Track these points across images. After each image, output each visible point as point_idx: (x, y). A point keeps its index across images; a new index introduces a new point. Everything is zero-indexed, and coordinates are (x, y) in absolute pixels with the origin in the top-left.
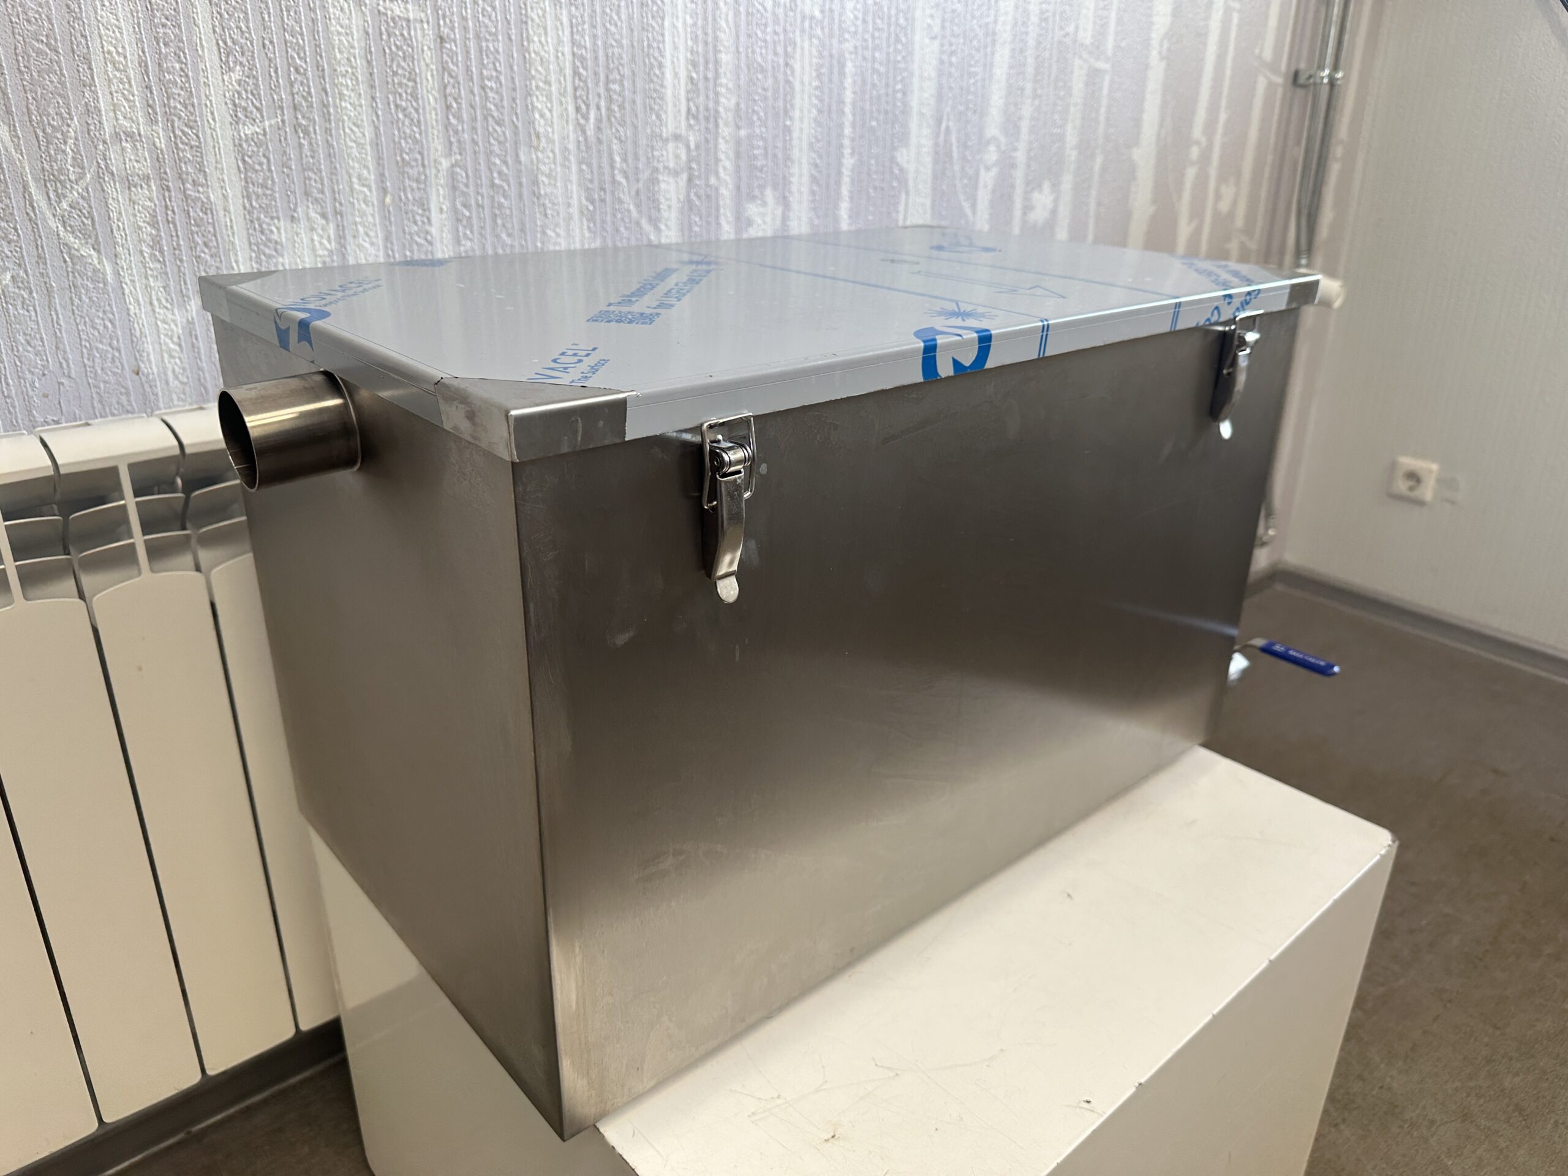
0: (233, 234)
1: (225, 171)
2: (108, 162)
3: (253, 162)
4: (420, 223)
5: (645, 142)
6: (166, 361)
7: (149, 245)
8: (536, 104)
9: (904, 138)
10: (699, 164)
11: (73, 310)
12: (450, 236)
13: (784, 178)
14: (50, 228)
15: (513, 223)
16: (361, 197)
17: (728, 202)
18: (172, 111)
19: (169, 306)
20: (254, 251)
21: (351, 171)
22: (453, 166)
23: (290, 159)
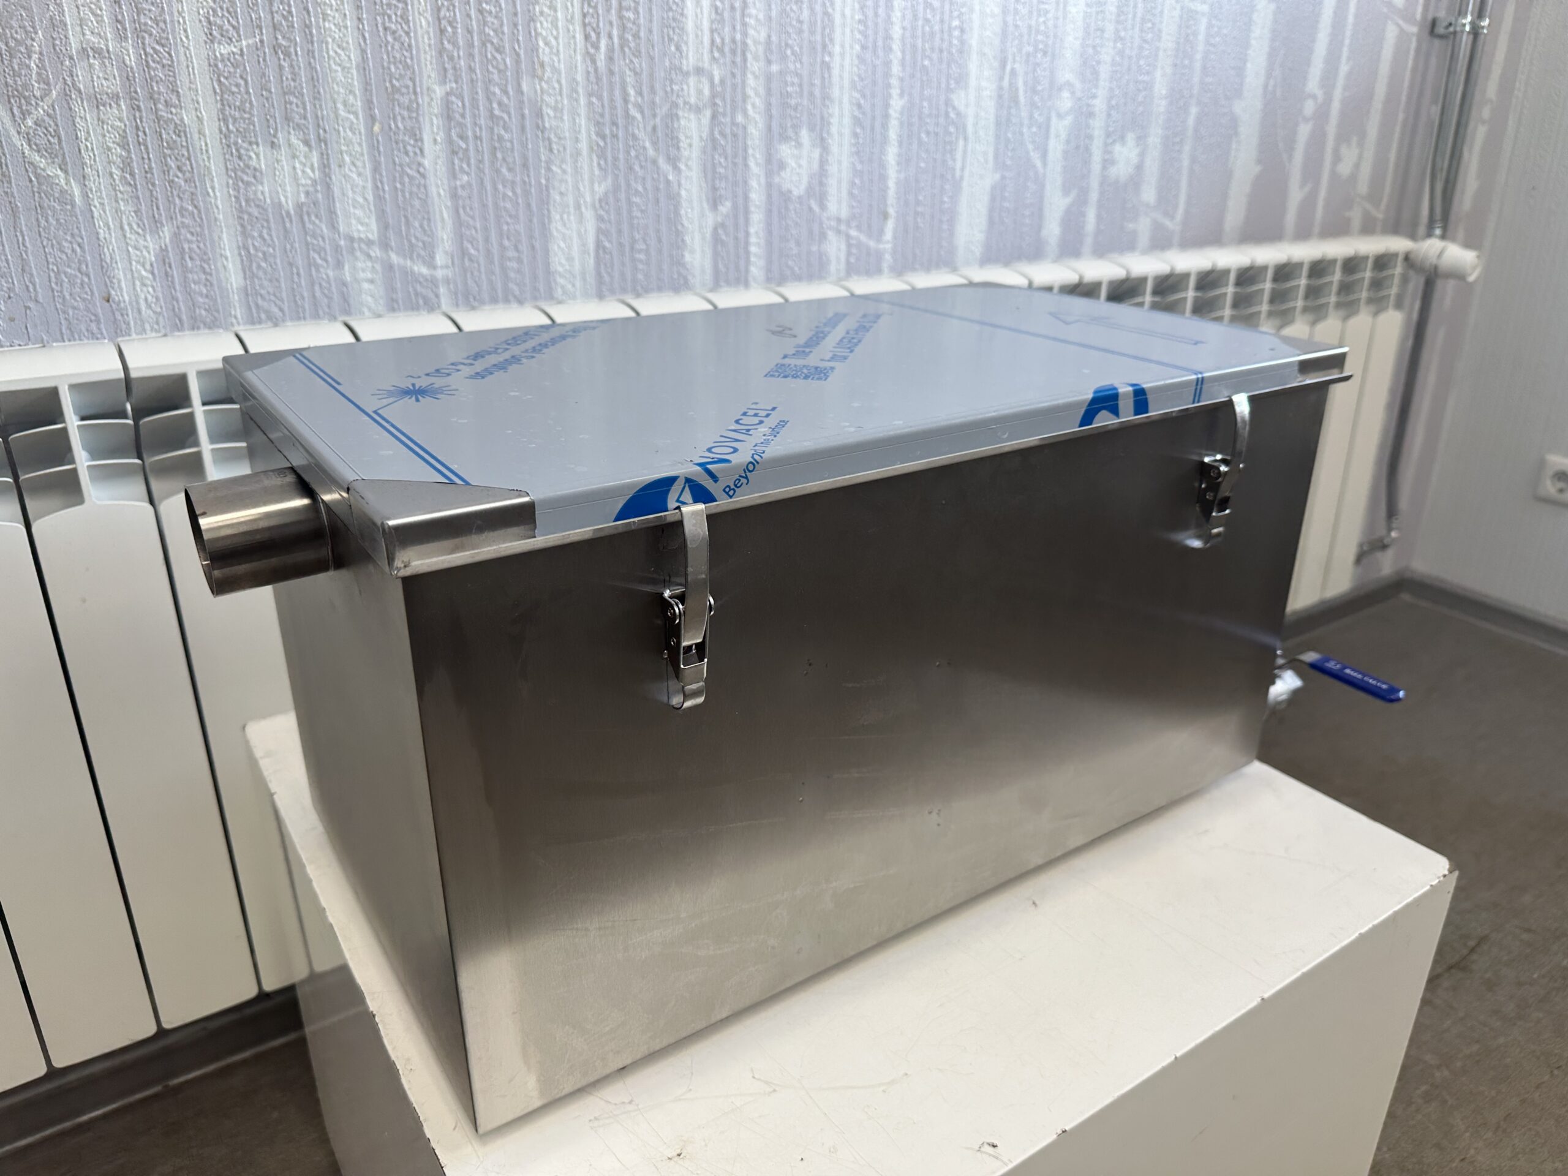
0: (209, 158)
1: (200, 92)
2: (76, 79)
3: (230, 84)
4: (411, 154)
5: (663, 74)
6: (139, 290)
7: (119, 167)
8: (539, 30)
9: (961, 80)
10: (724, 99)
11: (39, 232)
12: (444, 169)
13: (822, 118)
14: (15, 146)
15: (514, 157)
16: (347, 125)
17: (757, 142)
18: (143, 27)
19: (140, 231)
20: (231, 177)
21: (336, 96)
22: (448, 94)
23: (270, 81)
